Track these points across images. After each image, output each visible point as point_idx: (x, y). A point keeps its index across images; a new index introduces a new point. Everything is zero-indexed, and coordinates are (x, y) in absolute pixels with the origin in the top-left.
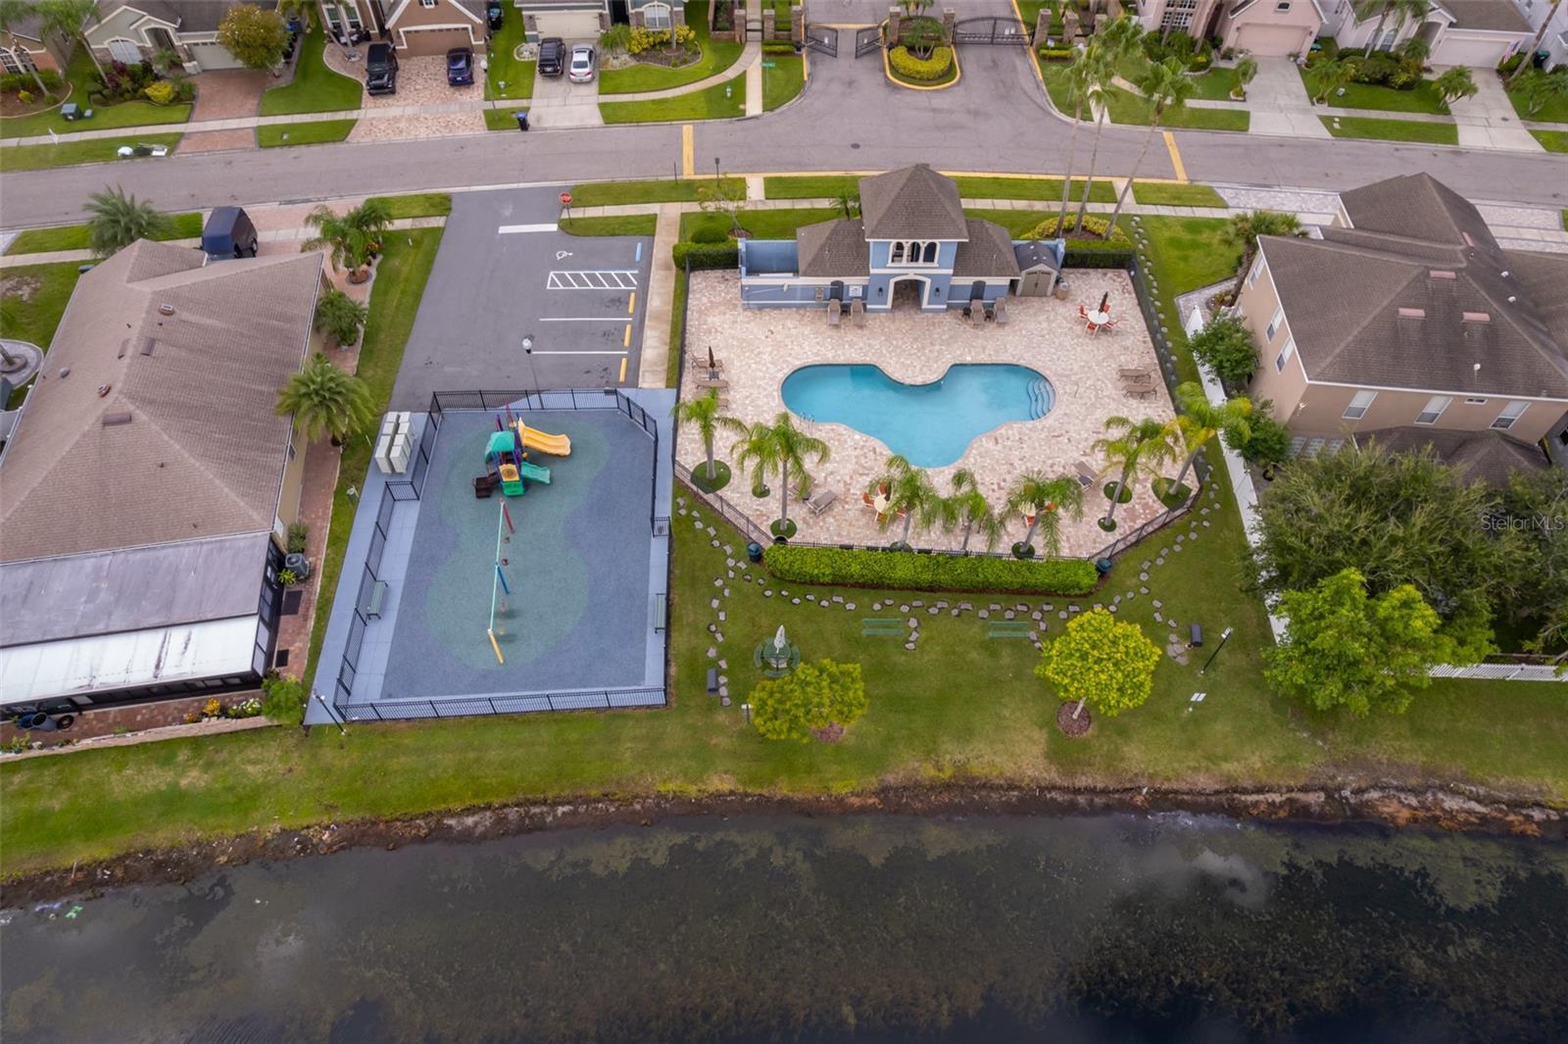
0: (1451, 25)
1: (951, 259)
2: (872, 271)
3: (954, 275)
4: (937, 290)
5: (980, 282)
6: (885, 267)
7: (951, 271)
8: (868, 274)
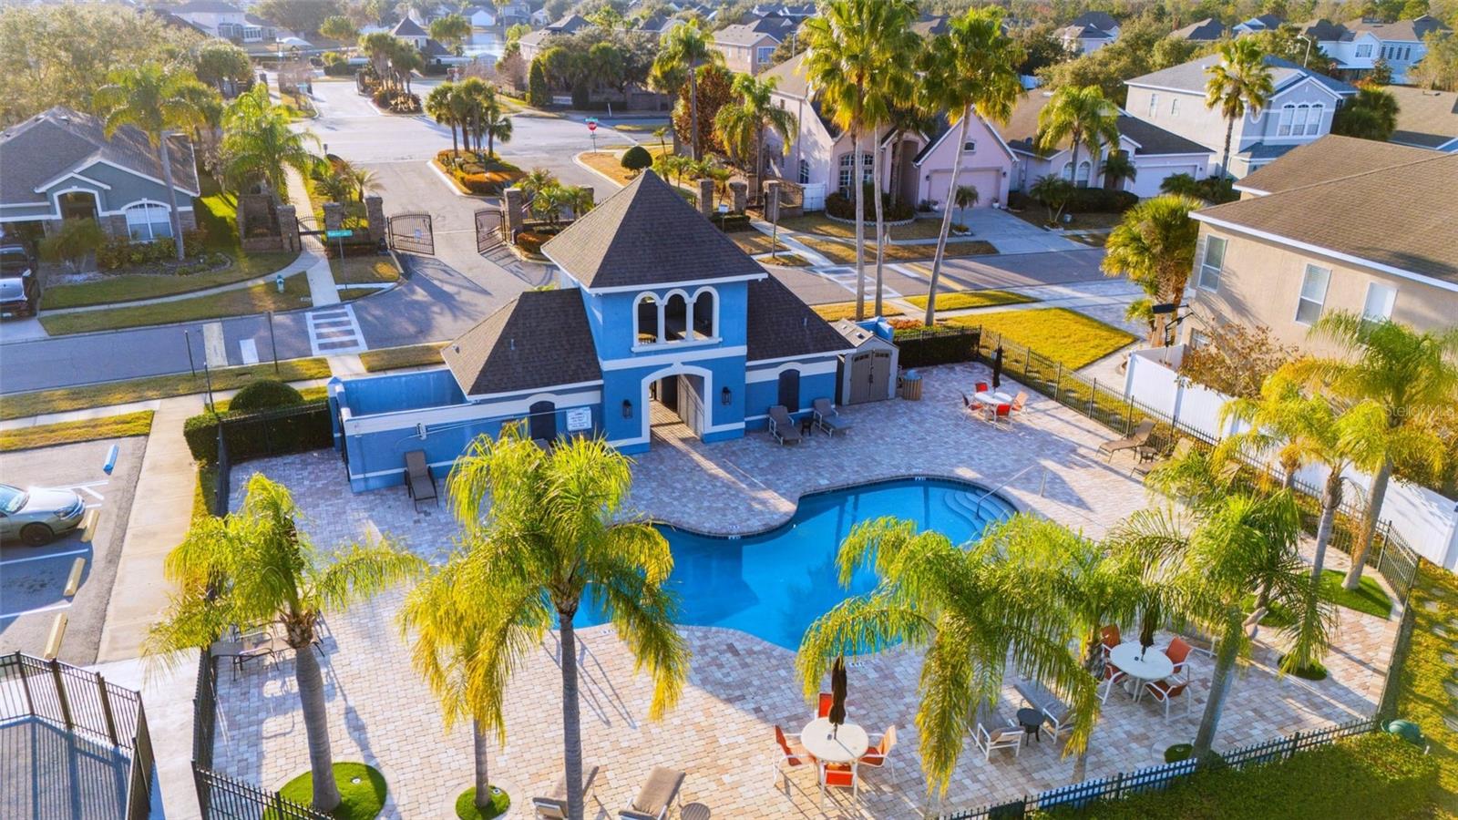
0: (1138, 151)
1: (740, 326)
2: (607, 365)
3: (750, 357)
4: (726, 391)
5: (789, 371)
6: (630, 354)
7: (742, 350)
8: (598, 374)
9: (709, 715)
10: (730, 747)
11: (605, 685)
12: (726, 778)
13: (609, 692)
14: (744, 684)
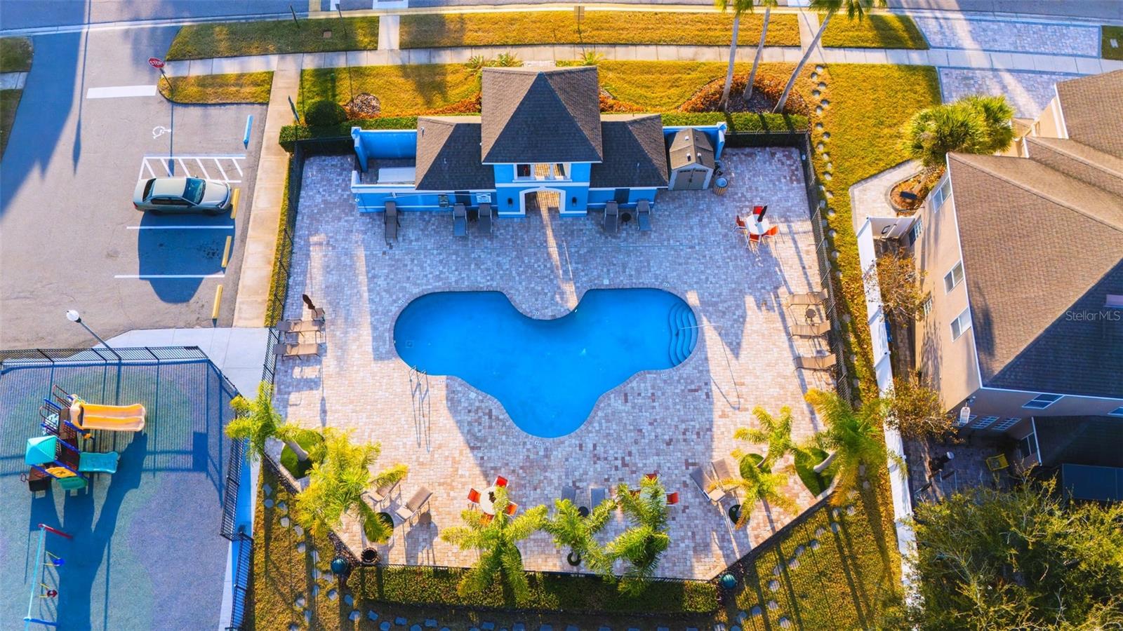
2: (499, 185)
3: (590, 187)
4: (575, 200)
5: (623, 190)
6: (511, 182)
7: (587, 184)
8: (494, 187)
9: (461, 453)
10: (462, 476)
11: (426, 419)
12: (452, 494)
13: (427, 424)
14: (484, 440)
